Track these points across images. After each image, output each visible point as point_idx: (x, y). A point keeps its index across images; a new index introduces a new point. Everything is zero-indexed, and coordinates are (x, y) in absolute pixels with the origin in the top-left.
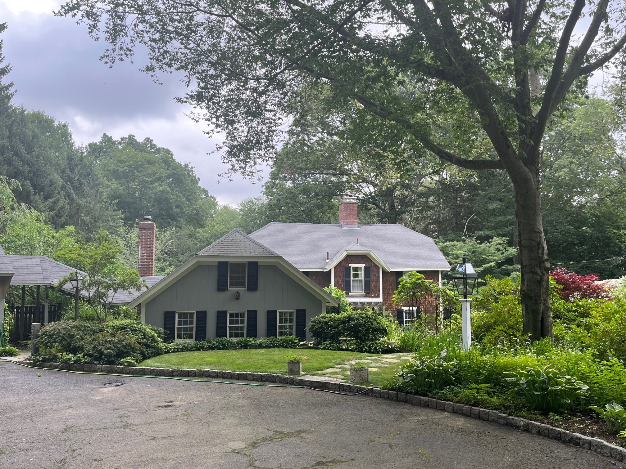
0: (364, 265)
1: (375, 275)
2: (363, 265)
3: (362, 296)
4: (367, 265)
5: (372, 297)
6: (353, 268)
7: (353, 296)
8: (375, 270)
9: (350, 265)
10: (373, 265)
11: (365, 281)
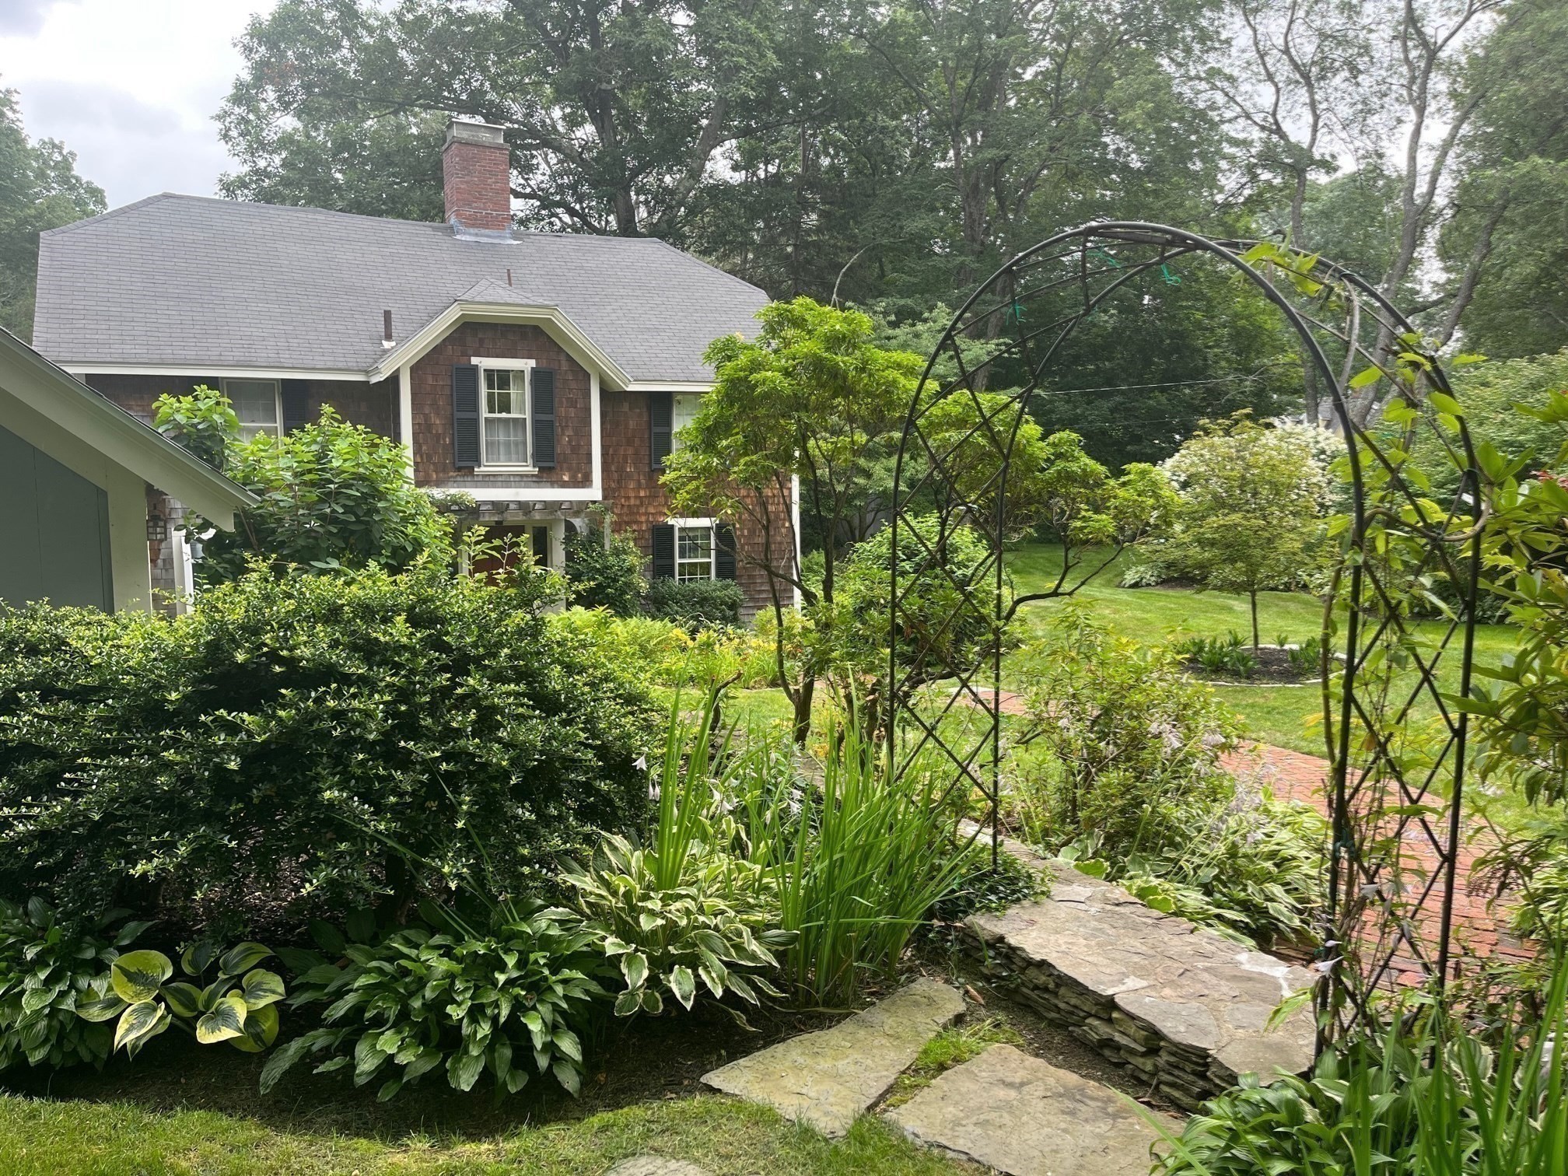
0: (532, 363)
1: (573, 403)
2: (527, 365)
3: (522, 480)
4: (544, 363)
5: (565, 485)
6: (489, 373)
7: (491, 480)
8: (573, 385)
9: (474, 360)
10: (565, 366)
11: (536, 423)
